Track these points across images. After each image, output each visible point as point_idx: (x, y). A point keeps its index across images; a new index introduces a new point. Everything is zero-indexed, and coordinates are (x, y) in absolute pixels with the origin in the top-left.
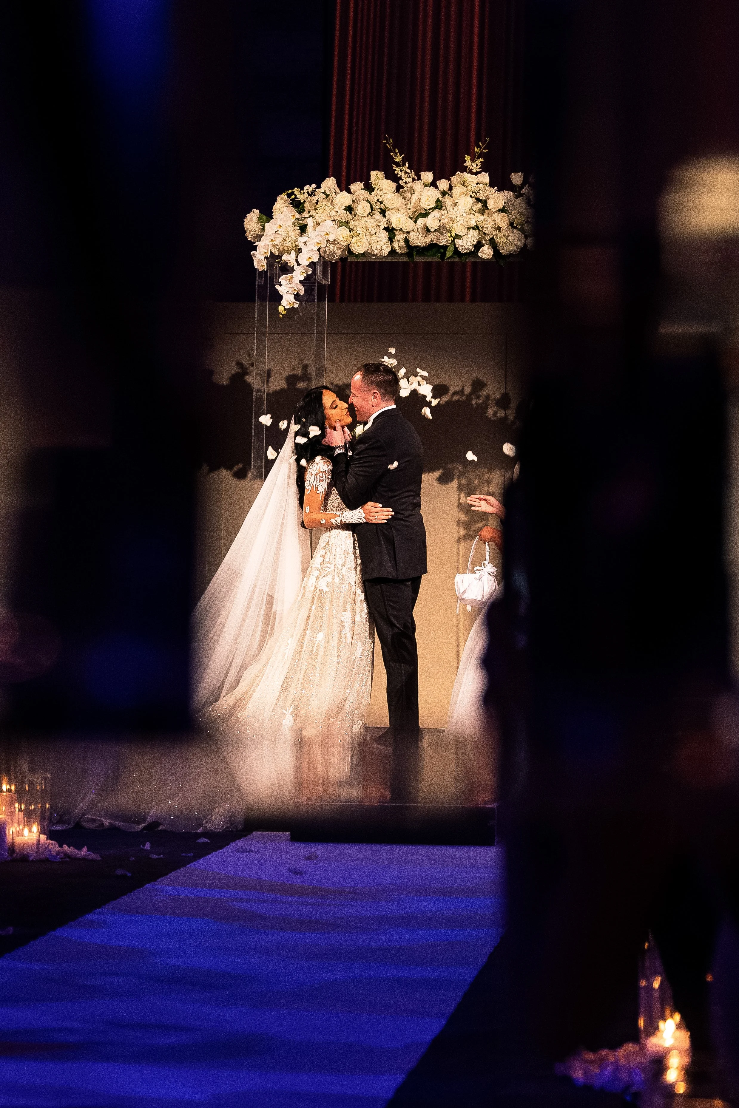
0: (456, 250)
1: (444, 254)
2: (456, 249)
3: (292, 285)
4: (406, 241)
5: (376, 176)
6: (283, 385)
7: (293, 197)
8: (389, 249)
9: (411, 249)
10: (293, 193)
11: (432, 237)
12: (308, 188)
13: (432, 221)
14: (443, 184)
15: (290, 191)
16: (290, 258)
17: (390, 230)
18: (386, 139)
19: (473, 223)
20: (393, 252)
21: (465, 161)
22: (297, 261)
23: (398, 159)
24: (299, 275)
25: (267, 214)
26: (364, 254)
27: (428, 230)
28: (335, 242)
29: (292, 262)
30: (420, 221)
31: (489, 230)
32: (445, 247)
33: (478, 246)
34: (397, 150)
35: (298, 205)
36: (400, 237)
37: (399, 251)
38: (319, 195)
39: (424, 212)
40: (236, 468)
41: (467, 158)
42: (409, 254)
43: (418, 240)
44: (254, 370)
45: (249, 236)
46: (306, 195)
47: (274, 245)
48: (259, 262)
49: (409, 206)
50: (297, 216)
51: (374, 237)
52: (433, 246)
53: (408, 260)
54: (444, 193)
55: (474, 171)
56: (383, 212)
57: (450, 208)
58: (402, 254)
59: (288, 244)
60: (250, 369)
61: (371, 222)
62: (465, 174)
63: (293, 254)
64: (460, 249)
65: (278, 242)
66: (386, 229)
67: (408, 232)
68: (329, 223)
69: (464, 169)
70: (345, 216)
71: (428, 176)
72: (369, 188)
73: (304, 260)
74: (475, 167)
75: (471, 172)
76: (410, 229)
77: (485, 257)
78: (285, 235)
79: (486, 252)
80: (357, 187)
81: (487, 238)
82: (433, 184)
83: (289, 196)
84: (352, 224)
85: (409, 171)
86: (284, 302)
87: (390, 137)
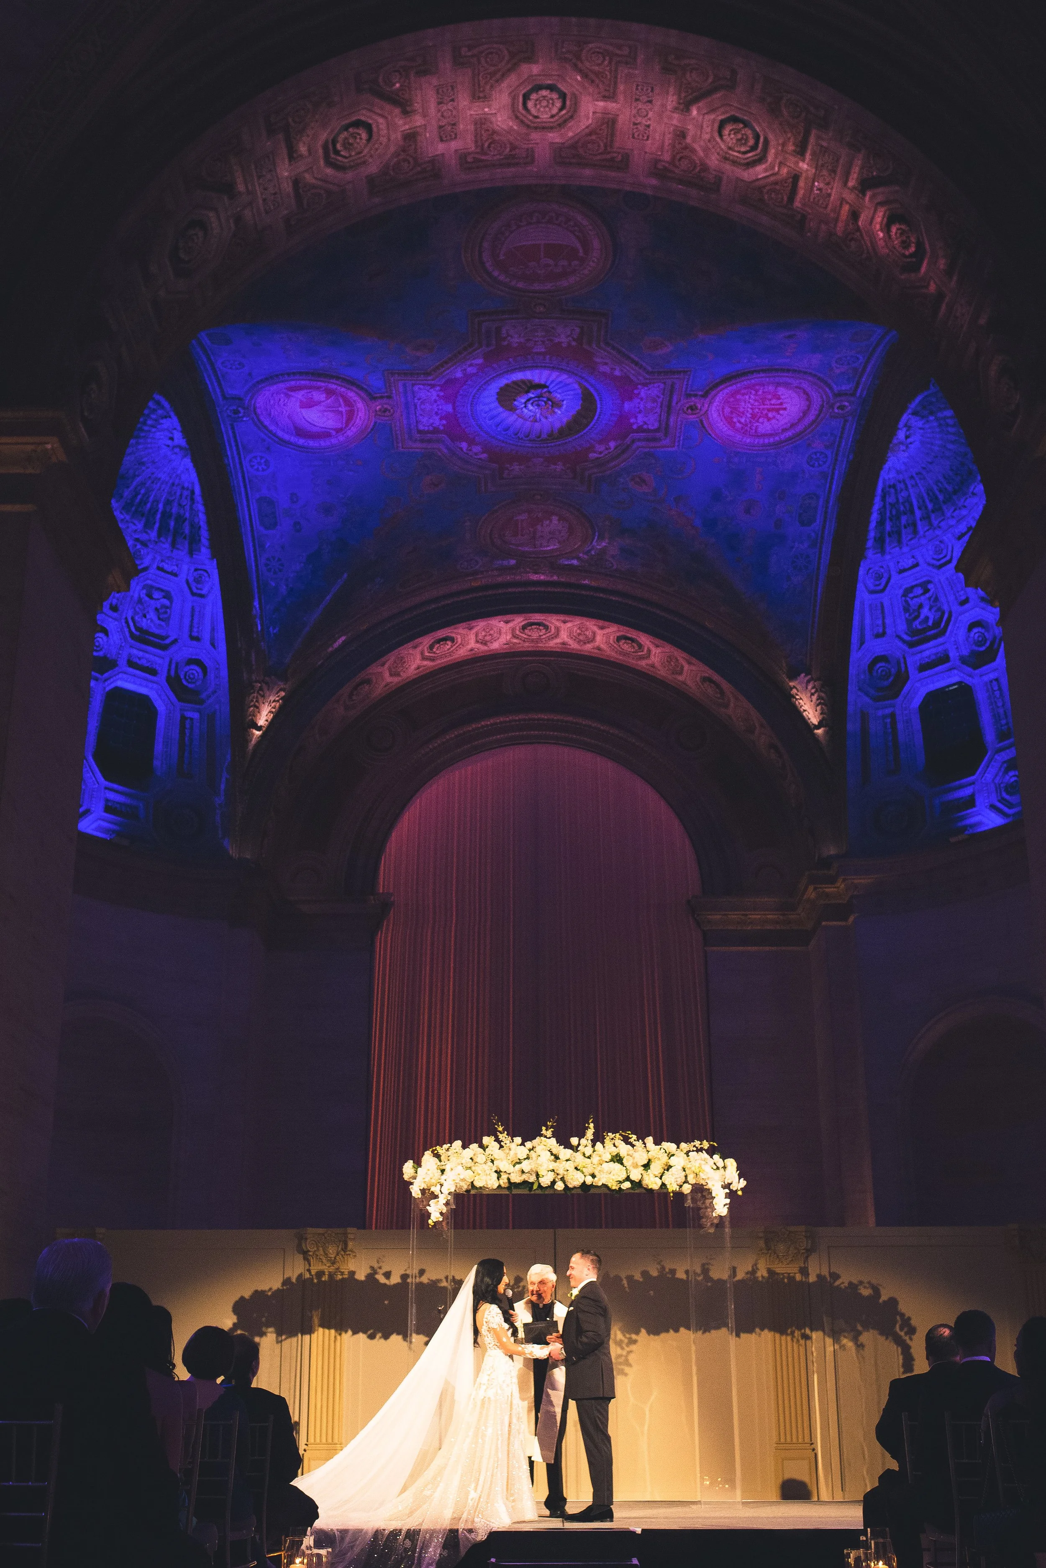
0: (540, 1186)
1: (531, 1189)
2: (539, 1184)
3: (438, 1207)
4: (509, 1179)
5: (486, 1140)
6: (399, 1280)
7: (436, 1152)
8: (497, 1185)
9: (512, 1185)
10: (436, 1150)
11: (525, 1177)
12: (446, 1146)
13: (526, 1166)
14: (529, 1144)
15: (434, 1148)
16: (436, 1190)
17: (498, 1173)
18: (493, 1117)
19: (551, 1168)
20: (499, 1186)
21: (542, 1130)
22: (441, 1191)
23: (500, 1129)
24: (442, 1199)
25: (418, 1164)
26: (481, 1188)
27: (523, 1172)
28: (463, 1180)
29: (437, 1192)
30: (518, 1166)
31: (561, 1172)
32: (532, 1183)
33: (554, 1183)
34: (500, 1124)
35: (437, 1156)
36: (504, 1177)
37: (503, 1185)
38: (452, 1150)
39: (518, 1161)
40: (369, 1332)
41: (544, 1128)
42: (509, 1188)
43: (516, 1178)
44: (381, 1271)
45: (406, 1177)
46: (444, 1151)
47: (425, 1182)
48: (416, 1192)
49: (508, 1158)
50: (439, 1163)
51: (489, 1177)
52: (525, 1182)
53: (508, 1193)
54: (530, 1150)
55: (548, 1137)
56: (492, 1161)
57: (534, 1158)
58: (504, 1188)
59: (433, 1181)
60: (378, 1270)
61: (486, 1167)
62: (542, 1138)
63: (439, 1186)
64: (542, 1184)
65: (427, 1180)
66: (496, 1172)
67: (509, 1174)
68: (460, 1167)
69: (541, 1135)
70: (470, 1163)
71: (518, 1140)
72: (483, 1147)
73: (445, 1190)
74: (549, 1133)
75: (546, 1137)
76: (511, 1172)
77: (559, 1189)
78: (431, 1175)
79: (560, 1186)
80: (474, 1146)
81: (559, 1177)
82: (523, 1144)
83: (432, 1152)
84: (473, 1168)
85: (507, 1137)
86: (432, 1217)
87: (496, 1115)
